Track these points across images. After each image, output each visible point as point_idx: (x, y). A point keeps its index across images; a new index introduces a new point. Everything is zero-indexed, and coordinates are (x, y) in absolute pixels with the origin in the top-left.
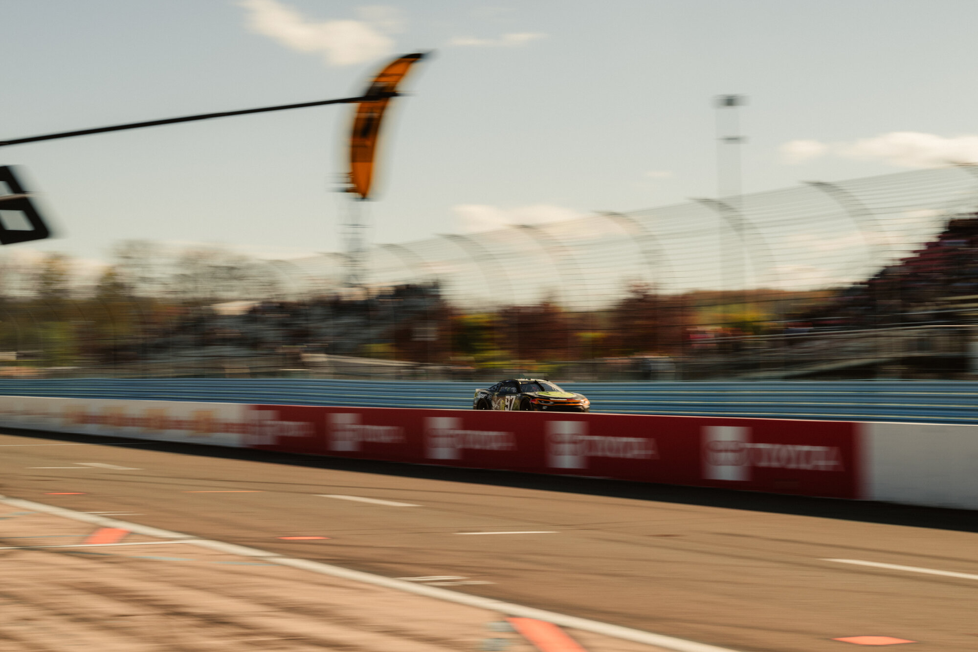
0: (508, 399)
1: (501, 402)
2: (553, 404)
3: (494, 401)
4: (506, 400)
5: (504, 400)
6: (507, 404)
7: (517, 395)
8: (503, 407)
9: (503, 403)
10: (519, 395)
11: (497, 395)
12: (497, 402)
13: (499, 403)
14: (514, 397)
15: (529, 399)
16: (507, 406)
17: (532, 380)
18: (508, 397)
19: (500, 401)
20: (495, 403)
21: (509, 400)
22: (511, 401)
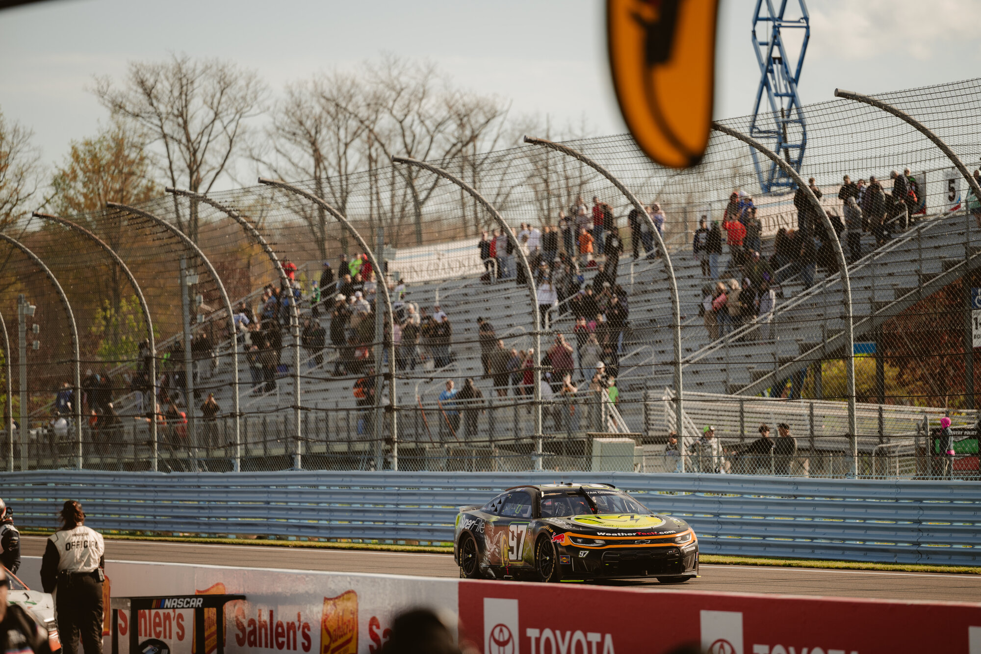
0: (513, 532)
1: (502, 541)
2: (603, 545)
3: (490, 537)
4: (510, 534)
5: (507, 535)
6: (513, 543)
7: (530, 525)
8: (506, 551)
9: (505, 543)
10: (532, 524)
11: (494, 522)
12: (495, 540)
13: (498, 542)
14: (523, 528)
15: (551, 534)
16: (511, 549)
17: (576, 485)
18: (513, 528)
19: (499, 537)
20: (492, 542)
21: (515, 534)
22: (519, 536)
